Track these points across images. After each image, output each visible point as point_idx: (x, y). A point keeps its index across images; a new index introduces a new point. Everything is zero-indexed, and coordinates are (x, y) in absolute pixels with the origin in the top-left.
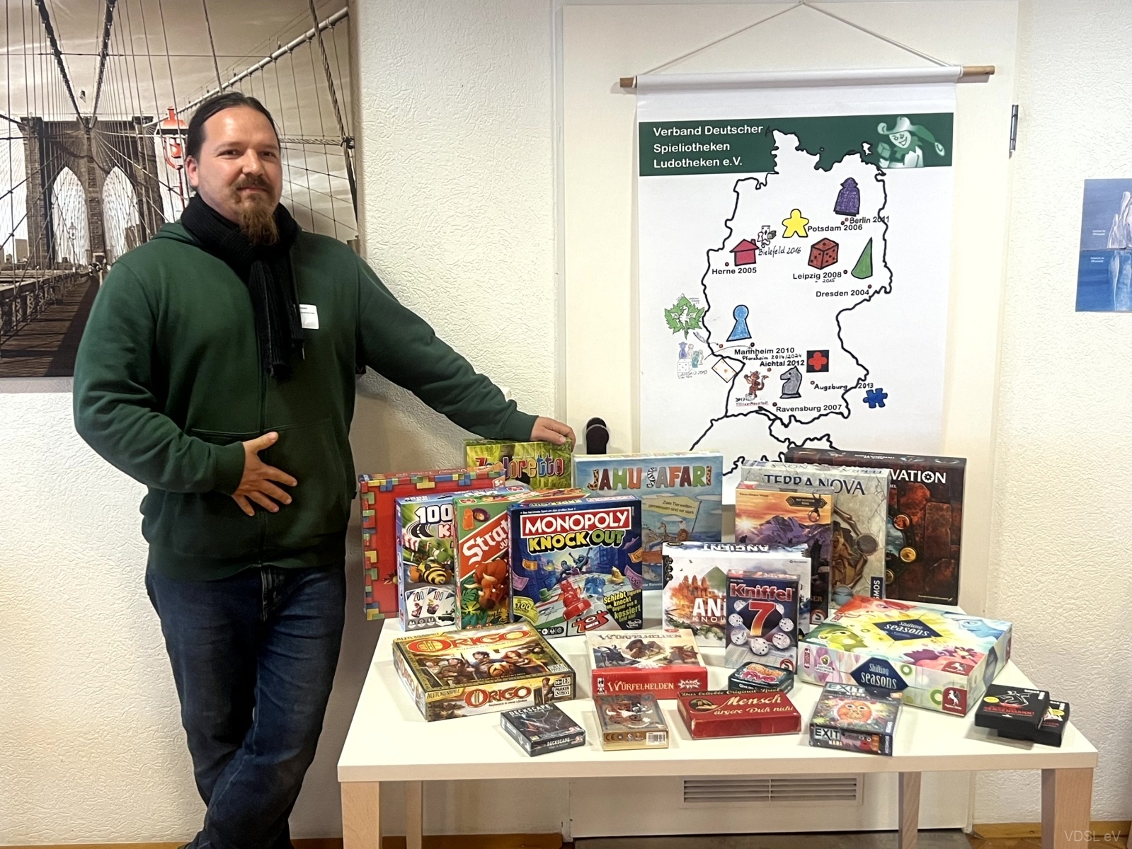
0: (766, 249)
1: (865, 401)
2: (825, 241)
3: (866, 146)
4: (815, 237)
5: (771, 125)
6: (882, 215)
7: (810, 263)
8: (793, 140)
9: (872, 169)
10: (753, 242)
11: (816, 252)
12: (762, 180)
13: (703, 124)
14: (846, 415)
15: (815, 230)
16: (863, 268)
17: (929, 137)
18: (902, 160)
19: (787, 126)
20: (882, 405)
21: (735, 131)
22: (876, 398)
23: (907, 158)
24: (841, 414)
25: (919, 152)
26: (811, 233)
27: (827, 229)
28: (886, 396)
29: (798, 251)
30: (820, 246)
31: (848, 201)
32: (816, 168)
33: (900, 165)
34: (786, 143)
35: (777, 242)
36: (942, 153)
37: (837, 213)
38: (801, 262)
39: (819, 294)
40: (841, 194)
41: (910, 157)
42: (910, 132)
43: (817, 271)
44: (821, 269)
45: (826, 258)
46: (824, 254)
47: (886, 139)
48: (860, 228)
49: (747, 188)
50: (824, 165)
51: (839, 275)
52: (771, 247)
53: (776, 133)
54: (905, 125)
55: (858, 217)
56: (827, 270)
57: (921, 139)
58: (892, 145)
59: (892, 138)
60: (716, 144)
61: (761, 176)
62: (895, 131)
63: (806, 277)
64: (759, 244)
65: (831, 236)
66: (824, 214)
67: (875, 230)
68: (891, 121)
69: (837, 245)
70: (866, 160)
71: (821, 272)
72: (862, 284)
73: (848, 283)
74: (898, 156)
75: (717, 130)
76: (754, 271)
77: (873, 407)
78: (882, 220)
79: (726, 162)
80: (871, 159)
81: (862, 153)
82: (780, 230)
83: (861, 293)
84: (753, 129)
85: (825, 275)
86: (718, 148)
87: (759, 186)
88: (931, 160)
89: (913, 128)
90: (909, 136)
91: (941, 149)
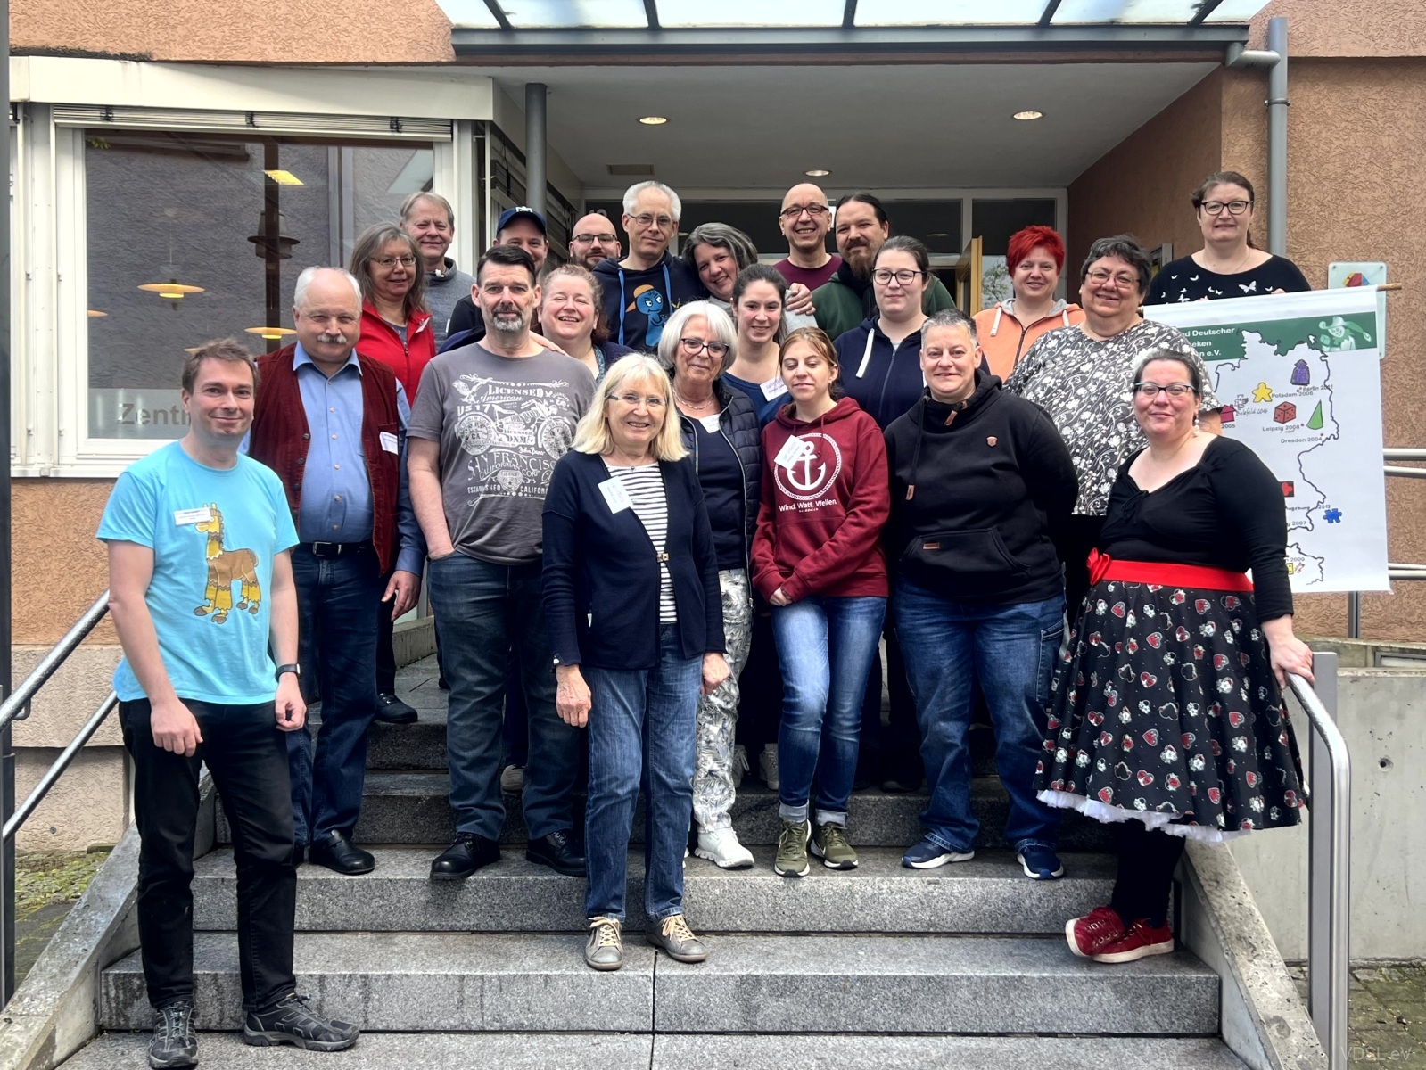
0: (1241, 411)
1: (1324, 518)
2: (1285, 404)
3: (1311, 338)
4: (1281, 401)
5: (1239, 329)
6: (1327, 384)
7: (1275, 419)
8: (1257, 337)
9: (1318, 353)
10: (1232, 407)
11: (1279, 412)
12: (1236, 364)
13: (1191, 329)
14: (1310, 528)
15: (1277, 396)
16: (1316, 421)
17: (1359, 329)
18: (1339, 345)
19: (1252, 327)
20: (1338, 521)
21: (1214, 333)
22: (1333, 516)
23: (1343, 344)
24: (1306, 528)
25: (1352, 339)
26: (1274, 398)
27: (1287, 395)
28: (1340, 514)
29: (1265, 411)
30: (1282, 407)
31: (1301, 376)
32: (1276, 353)
33: (1338, 349)
34: (1252, 339)
35: (1247, 406)
36: (1369, 339)
37: (1293, 383)
38: (1268, 420)
39: (1283, 441)
40: (1295, 371)
41: (1345, 343)
42: (1345, 327)
43: (1281, 425)
44: (1284, 422)
45: (1287, 415)
46: (1285, 413)
47: (1326, 333)
48: (1311, 393)
49: (1225, 370)
50: (1282, 352)
51: (1298, 427)
52: (1245, 409)
53: (1244, 333)
54: (1340, 322)
55: (1309, 386)
56: (1288, 424)
57: (1351, 331)
58: (1331, 336)
59: (1330, 331)
60: (1201, 341)
61: (1235, 362)
62: (1334, 325)
63: (1273, 429)
64: (1236, 408)
65: (1290, 400)
66: (1284, 389)
67: (1323, 395)
68: (1329, 320)
69: (1294, 406)
70: (1312, 346)
71: (1284, 426)
72: (1316, 433)
73: (1306, 433)
74: (1336, 343)
75: (1200, 334)
76: (1234, 426)
77: (1331, 522)
78: (1328, 388)
79: (1209, 354)
80: (1316, 346)
81: (1309, 343)
82: (1251, 398)
83: (1316, 439)
84: (1228, 331)
85: (1287, 427)
86: (1203, 344)
87: (1234, 368)
88: (1361, 344)
89: (1345, 324)
90: (1343, 329)
91: (1368, 337)
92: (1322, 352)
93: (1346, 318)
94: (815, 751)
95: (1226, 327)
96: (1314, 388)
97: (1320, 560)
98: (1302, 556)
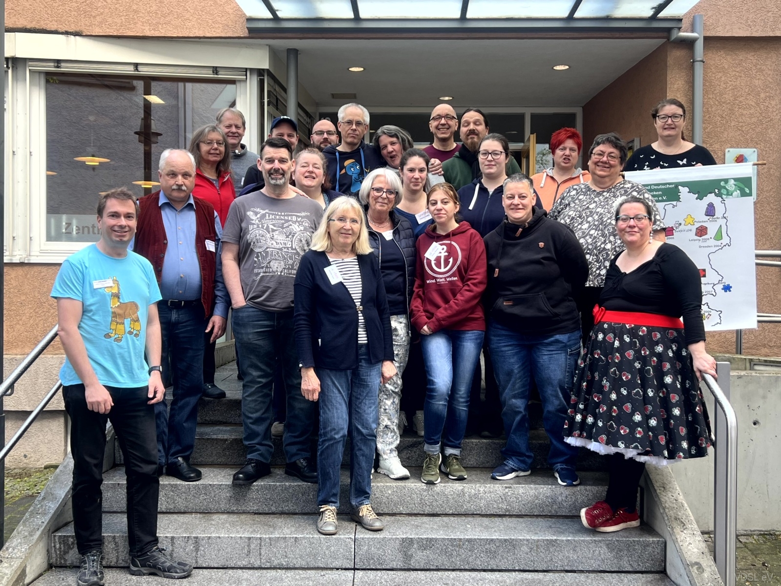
0: (678, 230)
1: (722, 289)
2: (701, 227)
3: (716, 190)
4: (699, 225)
5: (677, 185)
6: (725, 216)
7: (696, 235)
8: (687, 189)
9: (720, 199)
10: (672, 228)
11: (698, 231)
12: (675, 204)
13: (651, 185)
14: (714, 294)
15: (697, 222)
16: (719, 236)
17: (742, 186)
18: (732, 195)
19: (684, 184)
20: (730, 291)
21: (663, 187)
22: (727, 288)
23: (734, 194)
24: (712, 294)
25: (738, 192)
26: (695, 223)
27: (702, 222)
28: (731, 287)
29: (691, 230)
30: (700, 228)
31: (710, 211)
32: (697, 199)
33: (731, 197)
34: (683, 191)
35: (681, 228)
36: (748, 192)
37: (706, 215)
38: (692, 235)
39: (700, 247)
40: (707, 209)
41: (735, 194)
42: (735, 185)
43: (699, 238)
44: (701, 237)
45: (703, 233)
46: (702, 231)
47: (724, 187)
48: (716, 221)
49: (669, 207)
50: (700, 198)
51: (708, 239)
52: (680, 229)
53: (680, 187)
54: (732, 182)
55: (715, 217)
56: (703, 237)
57: (739, 187)
58: (727, 190)
59: (727, 187)
60: (656, 192)
61: (674, 203)
62: (729, 184)
63: (695, 240)
64: (675, 228)
65: (704, 224)
66: (701, 218)
67: (722, 222)
68: (726, 181)
69: (707, 228)
70: (716, 195)
71: (701, 238)
72: (719, 243)
73: (712, 242)
74: (730, 193)
75: (656, 187)
76: (673, 238)
77: (726, 291)
78: (725, 218)
79: (660, 198)
80: (719, 195)
81: (715, 193)
82: (683, 223)
83: (718, 246)
84: (671, 186)
85: (703, 239)
86: (657, 193)
87: (674, 206)
88: (744, 194)
89: (735, 183)
90: (734, 186)
91: (747, 191)
92: (722, 198)
93: (735, 180)
94: (444, 415)
95: (669, 184)
96: (718, 218)
97: (720, 312)
98: (710, 310)
